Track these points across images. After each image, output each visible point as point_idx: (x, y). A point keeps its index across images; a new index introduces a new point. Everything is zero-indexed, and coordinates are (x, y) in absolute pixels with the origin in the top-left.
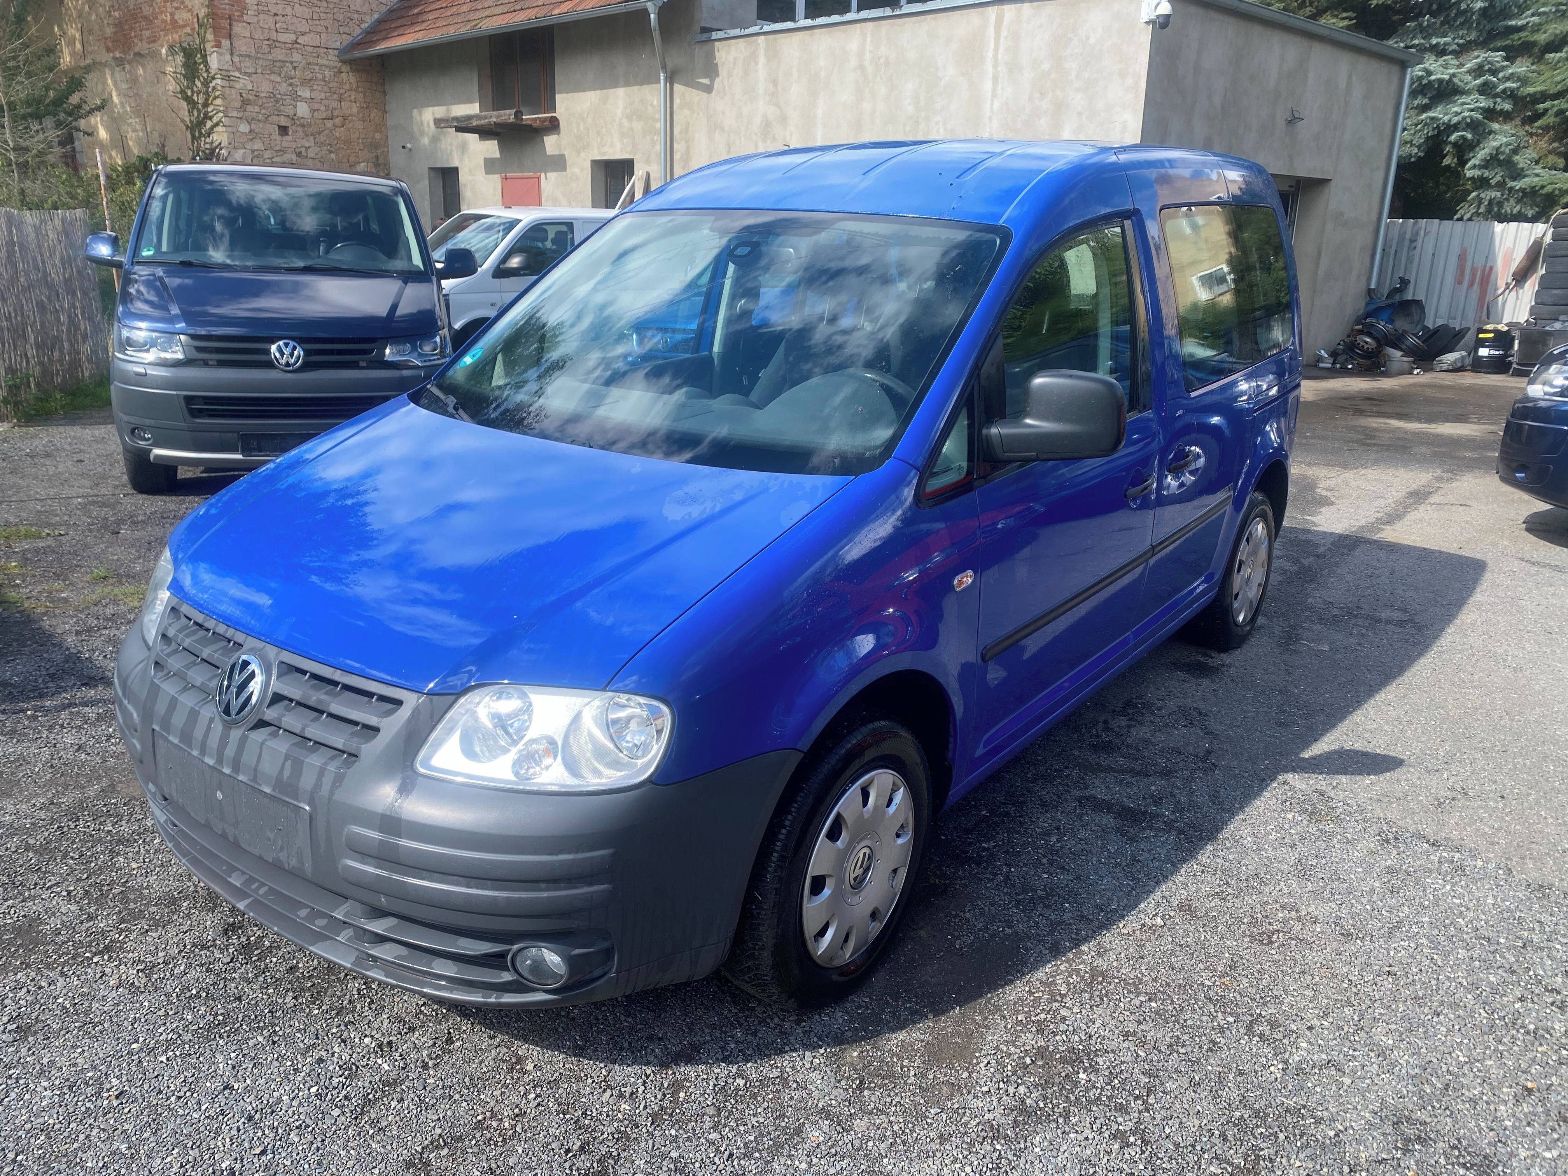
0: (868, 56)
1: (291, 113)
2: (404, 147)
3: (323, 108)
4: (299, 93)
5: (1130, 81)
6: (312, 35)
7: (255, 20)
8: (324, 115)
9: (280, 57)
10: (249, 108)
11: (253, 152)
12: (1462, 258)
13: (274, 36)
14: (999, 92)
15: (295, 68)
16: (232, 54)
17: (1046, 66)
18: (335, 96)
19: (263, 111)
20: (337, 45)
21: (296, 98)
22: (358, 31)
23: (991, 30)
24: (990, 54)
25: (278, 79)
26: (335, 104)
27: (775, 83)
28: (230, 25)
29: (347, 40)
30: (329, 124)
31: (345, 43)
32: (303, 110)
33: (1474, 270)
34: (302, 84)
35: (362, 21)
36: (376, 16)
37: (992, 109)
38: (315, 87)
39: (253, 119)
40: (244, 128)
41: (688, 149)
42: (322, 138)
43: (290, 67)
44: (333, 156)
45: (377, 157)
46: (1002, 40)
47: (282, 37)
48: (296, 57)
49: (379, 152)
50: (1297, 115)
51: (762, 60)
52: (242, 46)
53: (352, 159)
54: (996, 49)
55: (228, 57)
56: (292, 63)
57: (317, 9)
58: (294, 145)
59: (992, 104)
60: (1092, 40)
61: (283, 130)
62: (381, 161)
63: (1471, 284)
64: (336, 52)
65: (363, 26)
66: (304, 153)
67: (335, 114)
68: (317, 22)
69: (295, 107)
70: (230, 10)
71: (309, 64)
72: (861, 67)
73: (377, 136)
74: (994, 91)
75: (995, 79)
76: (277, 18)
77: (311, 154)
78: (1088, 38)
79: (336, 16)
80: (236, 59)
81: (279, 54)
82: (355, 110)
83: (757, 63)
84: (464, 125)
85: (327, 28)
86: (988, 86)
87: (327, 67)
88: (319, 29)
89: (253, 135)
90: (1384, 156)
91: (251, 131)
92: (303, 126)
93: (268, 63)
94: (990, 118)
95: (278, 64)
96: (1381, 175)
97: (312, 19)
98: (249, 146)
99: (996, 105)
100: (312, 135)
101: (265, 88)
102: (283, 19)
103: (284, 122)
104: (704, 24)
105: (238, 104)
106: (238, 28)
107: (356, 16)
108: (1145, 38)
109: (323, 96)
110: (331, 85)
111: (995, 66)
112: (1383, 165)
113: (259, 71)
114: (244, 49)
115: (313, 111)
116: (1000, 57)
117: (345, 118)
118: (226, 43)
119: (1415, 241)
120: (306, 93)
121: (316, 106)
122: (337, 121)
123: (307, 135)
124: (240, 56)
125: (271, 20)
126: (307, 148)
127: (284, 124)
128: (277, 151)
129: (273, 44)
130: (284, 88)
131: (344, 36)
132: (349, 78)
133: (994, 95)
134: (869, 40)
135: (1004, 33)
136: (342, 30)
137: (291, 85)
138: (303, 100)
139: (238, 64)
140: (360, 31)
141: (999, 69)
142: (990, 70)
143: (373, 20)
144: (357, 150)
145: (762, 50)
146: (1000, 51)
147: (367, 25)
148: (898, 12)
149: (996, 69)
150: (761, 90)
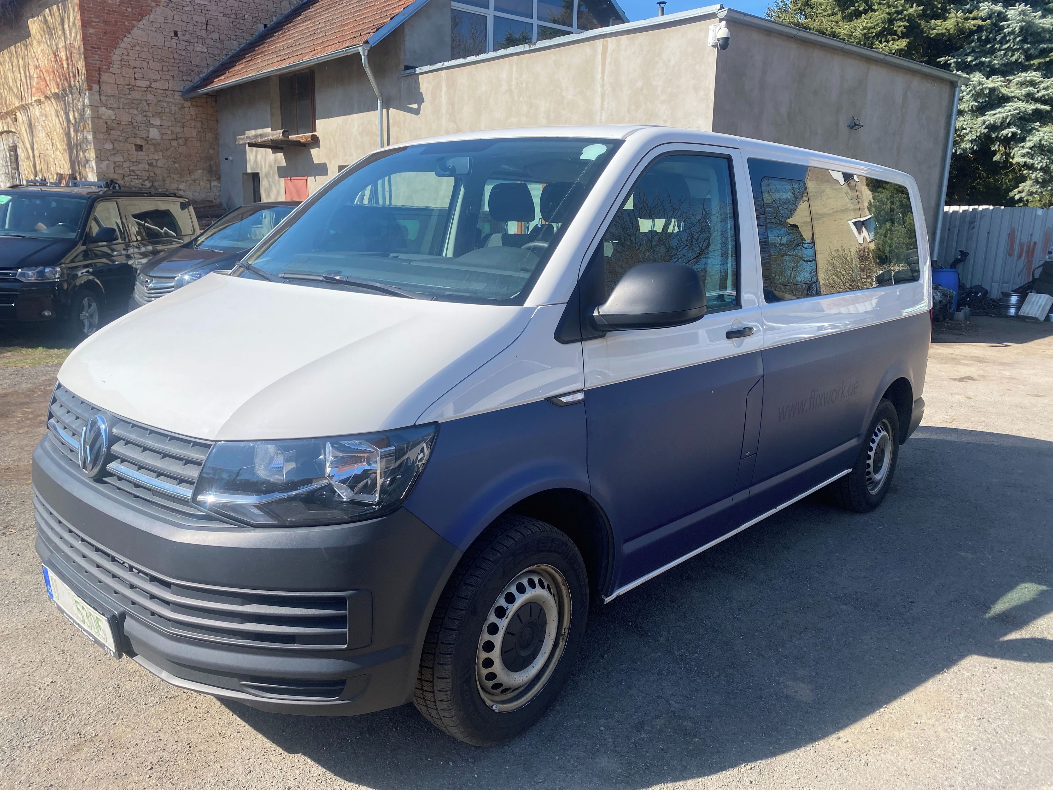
0: (514, 82)
1: (145, 136)
2: (227, 159)
3: (169, 132)
4: (152, 122)
5: (702, 93)
6: (162, 81)
7: (119, 71)
8: (170, 138)
9: (137, 97)
10: (112, 132)
11: (115, 163)
12: (1012, 236)
13: (133, 82)
14: (606, 106)
15: (148, 105)
16: (100, 95)
17: (640, 84)
18: (179, 124)
19: (123, 135)
20: (181, 88)
21: (149, 125)
22: (197, 79)
23: (599, 57)
24: (599, 76)
25: (136, 112)
26: (178, 129)
27: (453, 105)
28: (99, 74)
29: (189, 85)
30: (174, 143)
31: (187, 87)
32: (154, 133)
33: (1021, 245)
34: (154, 116)
35: (200, 72)
36: (211, 69)
37: (601, 119)
38: (164, 118)
39: (116, 140)
40: (109, 146)
42: (168, 153)
43: (145, 104)
44: (177, 165)
45: (210, 166)
46: (607, 65)
47: (139, 83)
48: (150, 97)
49: (212, 163)
50: (857, 122)
51: (444, 89)
52: (107, 89)
53: (191, 168)
54: (603, 73)
55: (97, 97)
56: (146, 101)
57: (167, 64)
58: (147, 158)
59: (601, 116)
60: (673, 62)
61: (140, 148)
62: (214, 168)
63: (1020, 256)
64: (180, 94)
65: (201, 76)
66: (154, 164)
67: (179, 136)
68: (166, 73)
69: (148, 131)
70: (100, 64)
71: (160, 101)
72: (510, 91)
73: (211, 151)
74: (602, 104)
75: (603, 95)
76: (136, 70)
77: (160, 164)
78: (669, 61)
79: (181, 69)
80: (103, 98)
81: (136, 95)
82: (194, 134)
83: (441, 91)
84: (253, 141)
85: (173, 77)
86: (598, 100)
87: (173, 103)
88: (168, 77)
89: (115, 151)
90: (940, 154)
91: (114, 148)
92: (154, 145)
93: (127, 101)
95: (135, 102)
96: (937, 171)
97: (163, 71)
98: (112, 159)
99: (604, 117)
100: (161, 150)
101: (125, 118)
102: (140, 71)
103: (139, 142)
104: (407, 64)
105: (104, 130)
106: (105, 77)
107: (196, 68)
108: (712, 57)
109: (170, 124)
110: (176, 116)
111: (603, 86)
112: (938, 161)
113: (121, 106)
114: (109, 92)
115: (162, 134)
116: (605, 78)
117: (186, 139)
118: (96, 87)
119: (974, 222)
120: (157, 122)
121: (164, 131)
122: (180, 141)
123: (157, 151)
124: (107, 96)
125: (131, 71)
126: (157, 160)
127: (139, 143)
128: (133, 162)
129: (133, 88)
130: (140, 118)
131: (187, 82)
132: (190, 111)
133: (602, 109)
134: (514, 70)
135: (608, 60)
136: (185, 78)
137: (145, 116)
138: (154, 126)
139: (105, 102)
140: (199, 79)
141: (605, 88)
142: (599, 89)
143: (209, 71)
144: (195, 161)
145: (444, 81)
146: (606, 74)
147: (204, 75)
148: (533, 47)
149: (603, 89)
150: (444, 112)
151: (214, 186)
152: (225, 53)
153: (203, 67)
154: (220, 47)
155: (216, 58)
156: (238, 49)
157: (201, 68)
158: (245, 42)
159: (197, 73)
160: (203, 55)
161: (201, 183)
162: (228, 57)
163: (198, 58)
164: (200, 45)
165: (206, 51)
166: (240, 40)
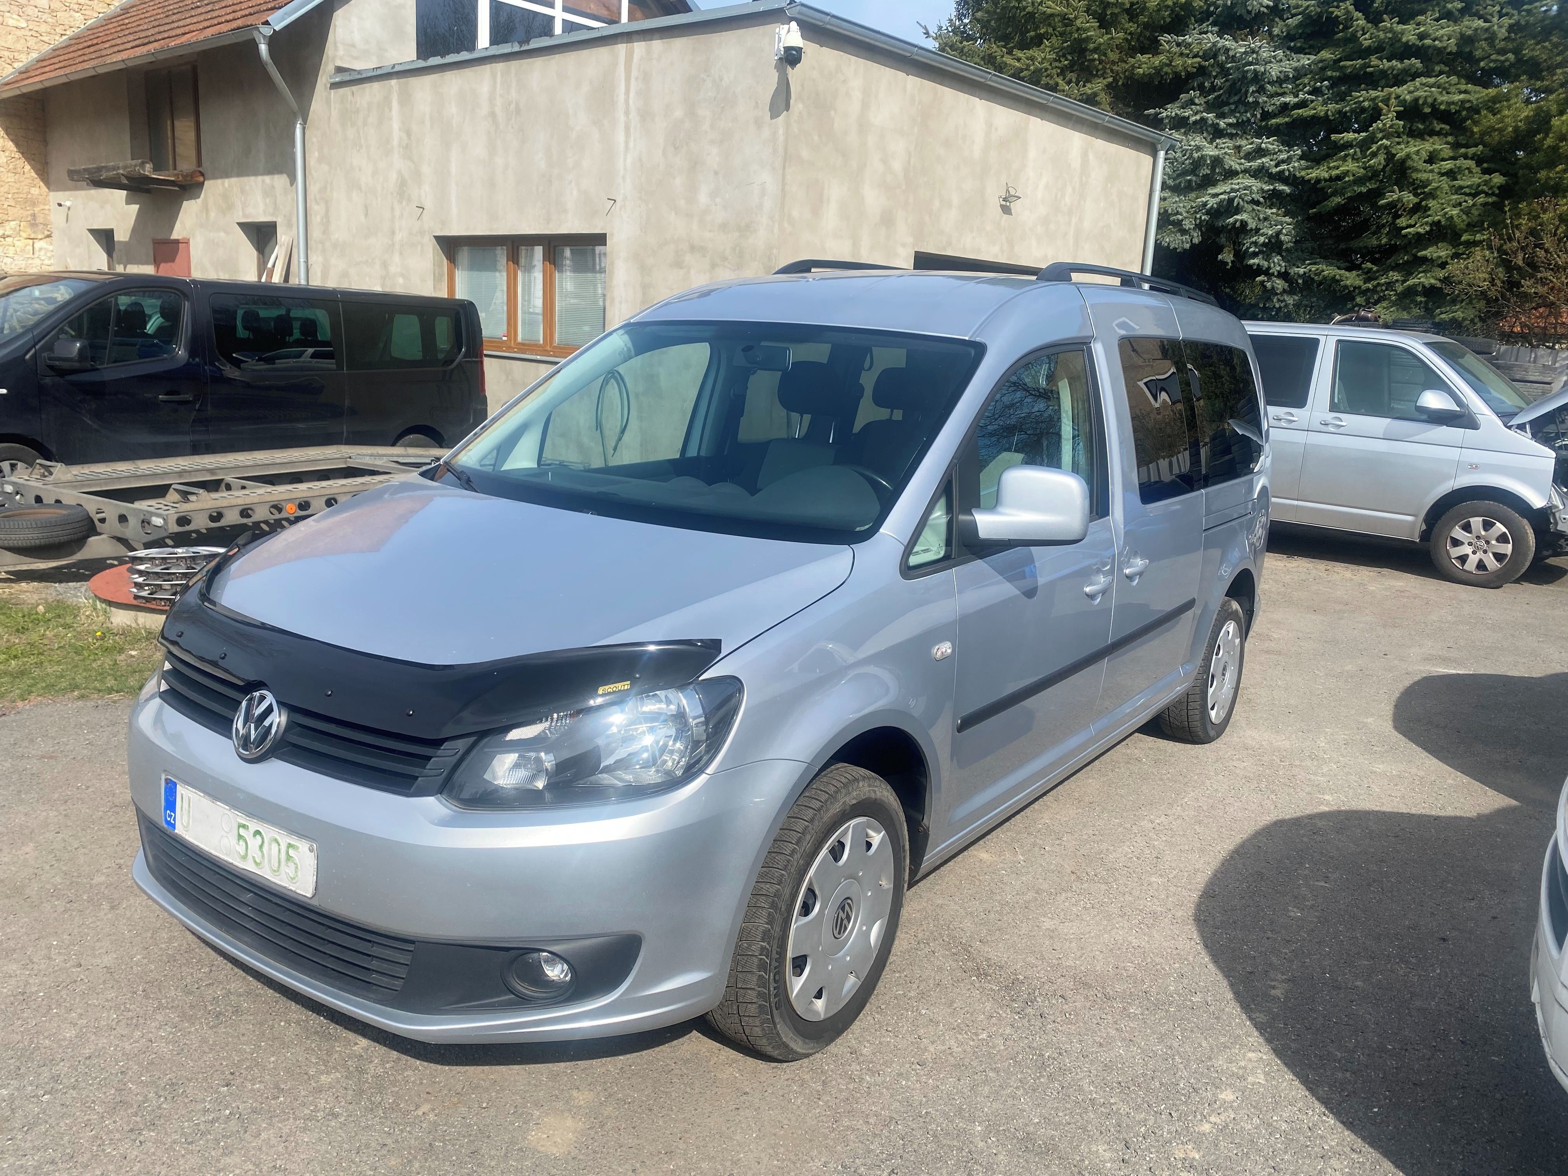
0: (499, 102)
2: (60, 205)
14: (631, 145)
17: (679, 113)
23: (621, 69)
24: (622, 98)
27: (409, 133)
35: (15, 60)
37: (625, 165)
41: (327, 211)
45: (34, 216)
46: (633, 80)
49: (37, 209)
50: (1012, 192)
51: (395, 105)
54: (627, 92)
59: (625, 159)
60: (726, 82)
62: (40, 219)
65: (16, 65)
72: (493, 115)
73: (35, 191)
74: (627, 143)
75: (627, 129)
78: (721, 80)
83: (390, 110)
86: (620, 137)
94: (624, 178)
99: (629, 161)
104: (339, 64)
107: (6, 53)
111: (627, 113)
116: (631, 102)
133: (627, 148)
134: (499, 81)
135: (634, 73)
140: (11, 70)
141: (631, 117)
142: (622, 118)
143: (30, 59)
144: (5, 206)
145: (395, 94)
146: (632, 95)
147: (21, 64)
148: (525, 47)
149: (628, 117)
150: (395, 142)
151: (40, 249)
152: (59, 30)
153: (19, 51)
154: (50, 20)
155: (43, 38)
156: (83, 27)
157: (16, 54)
158: (96, 15)
159: (9, 61)
160: (19, 33)
161: (17, 243)
162: (64, 37)
163: (10, 37)
164: (15, 16)
165: (24, 25)
166: (86, 12)
